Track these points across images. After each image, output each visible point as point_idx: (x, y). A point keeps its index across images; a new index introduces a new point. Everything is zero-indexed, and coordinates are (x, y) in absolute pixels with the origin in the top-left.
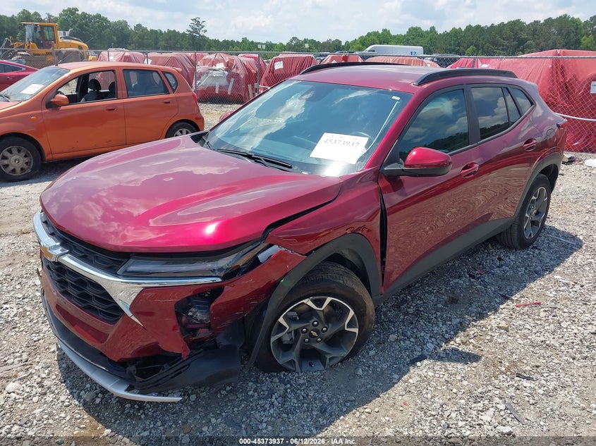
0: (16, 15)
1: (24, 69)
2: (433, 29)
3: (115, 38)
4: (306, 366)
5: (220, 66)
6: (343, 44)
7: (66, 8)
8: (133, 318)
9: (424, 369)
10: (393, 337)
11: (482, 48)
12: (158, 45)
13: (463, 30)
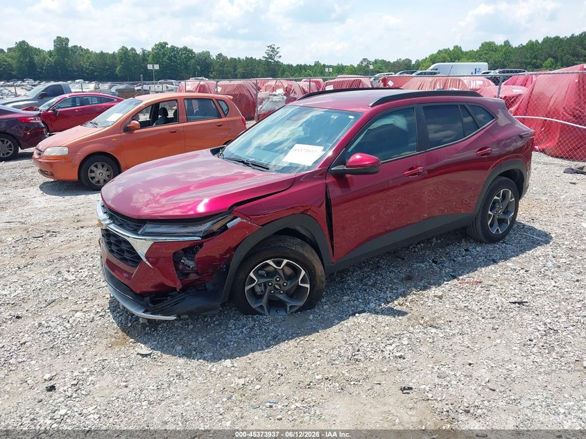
0: (116, 52)
1: (116, 100)
2: (507, 43)
3: (199, 68)
4: (273, 312)
5: (280, 91)
6: (413, 62)
7: (157, 43)
8: (147, 262)
9: (360, 318)
10: (346, 298)
11: (562, 60)
12: (236, 73)
13: (540, 42)
